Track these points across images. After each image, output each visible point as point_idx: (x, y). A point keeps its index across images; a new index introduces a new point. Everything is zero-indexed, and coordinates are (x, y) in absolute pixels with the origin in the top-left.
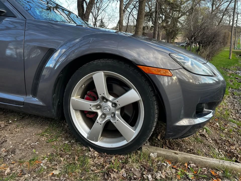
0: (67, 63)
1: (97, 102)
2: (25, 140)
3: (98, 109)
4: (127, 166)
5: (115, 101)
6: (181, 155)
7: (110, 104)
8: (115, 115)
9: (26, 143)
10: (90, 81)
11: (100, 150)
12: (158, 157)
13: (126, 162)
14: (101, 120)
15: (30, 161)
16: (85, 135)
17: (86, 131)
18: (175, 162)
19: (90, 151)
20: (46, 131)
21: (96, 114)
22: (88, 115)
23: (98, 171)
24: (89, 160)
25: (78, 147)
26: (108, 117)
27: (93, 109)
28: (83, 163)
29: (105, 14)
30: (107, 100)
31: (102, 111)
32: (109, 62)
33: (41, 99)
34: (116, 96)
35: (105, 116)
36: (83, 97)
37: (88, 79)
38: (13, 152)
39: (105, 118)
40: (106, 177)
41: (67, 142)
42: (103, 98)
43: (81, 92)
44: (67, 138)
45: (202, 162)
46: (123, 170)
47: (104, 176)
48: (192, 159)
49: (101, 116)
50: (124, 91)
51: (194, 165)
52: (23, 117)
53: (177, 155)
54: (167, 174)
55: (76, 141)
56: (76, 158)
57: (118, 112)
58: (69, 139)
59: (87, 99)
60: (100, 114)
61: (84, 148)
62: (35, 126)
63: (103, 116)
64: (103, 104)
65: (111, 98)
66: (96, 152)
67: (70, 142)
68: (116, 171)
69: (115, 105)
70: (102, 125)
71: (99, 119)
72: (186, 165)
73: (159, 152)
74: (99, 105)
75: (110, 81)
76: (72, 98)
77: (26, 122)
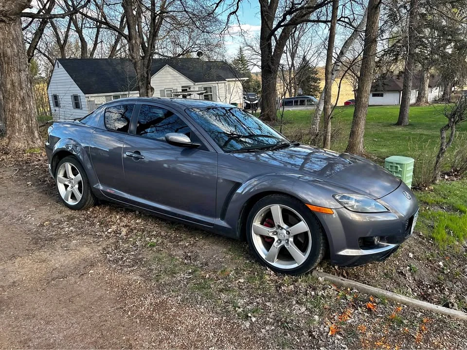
0: (250, 197)
1: (275, 229)
2: (214, 256)
3: (275, 235)
4: (296, 284)
5: (288, 230)
6: (346, 282)
7: (285, 232)
8: (288, 242)
9: (215, 258)
10: (268, 210)
11: (276, 270)
12: (325, 280)
13: (296, 281)
14: (277, 244)
15: (222, 271)
16: (264, 257)
17: (265, 254)
18: (339, 286)
19: (267, 270)
20: (230, 250)
21: (273, 239)
22: (266, 239)
23: (272, 284)
24: (266, 276)
25: (257, 267)
26: (283, 243)
27: (271, 235)
28: (261, 278)
29: (310, 45)
30: (282, 228)
31: (278, 237)
32: (284, 197)
33: (228, 223)
34: (290, 225)
35: (281, 242)
36: (262, 224)
37: (267, 210)
38: (206, 264)
39: (280, 243)
40: (278, 288)
41: (248, 261)
42: (279, 226)
43: (260, 219)
44: (247, 258)
45: (365, 289)
46: (292, 286)
47: (277, 288)
48: (355, 286)
49: (277, 241)
50: (297, 221)
51: (357, 291)
52: (207, 236)
53: (343, 281)
54: (329, 293)
55: (256, 262)
56: (256, 273)
57: (291, 239)
58: (250, 259)
59: (265, 225)
60: (276, 239)
61: (263, 268)
62: (220, 244)
63: (279, 241)
64: (279, 231)
65: (285, 226)
66: (272, 272)
67: (251, 262)
68: (287, 286)
69: (288, 233)
70: (278, 249)
71: (275, 244)
72: (349, 289)
73: (327, 277)
74: (276, 232)
75: (285, 213)
76: (254, 224)
77: (211, 240)
